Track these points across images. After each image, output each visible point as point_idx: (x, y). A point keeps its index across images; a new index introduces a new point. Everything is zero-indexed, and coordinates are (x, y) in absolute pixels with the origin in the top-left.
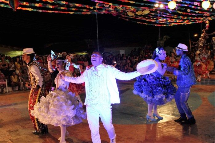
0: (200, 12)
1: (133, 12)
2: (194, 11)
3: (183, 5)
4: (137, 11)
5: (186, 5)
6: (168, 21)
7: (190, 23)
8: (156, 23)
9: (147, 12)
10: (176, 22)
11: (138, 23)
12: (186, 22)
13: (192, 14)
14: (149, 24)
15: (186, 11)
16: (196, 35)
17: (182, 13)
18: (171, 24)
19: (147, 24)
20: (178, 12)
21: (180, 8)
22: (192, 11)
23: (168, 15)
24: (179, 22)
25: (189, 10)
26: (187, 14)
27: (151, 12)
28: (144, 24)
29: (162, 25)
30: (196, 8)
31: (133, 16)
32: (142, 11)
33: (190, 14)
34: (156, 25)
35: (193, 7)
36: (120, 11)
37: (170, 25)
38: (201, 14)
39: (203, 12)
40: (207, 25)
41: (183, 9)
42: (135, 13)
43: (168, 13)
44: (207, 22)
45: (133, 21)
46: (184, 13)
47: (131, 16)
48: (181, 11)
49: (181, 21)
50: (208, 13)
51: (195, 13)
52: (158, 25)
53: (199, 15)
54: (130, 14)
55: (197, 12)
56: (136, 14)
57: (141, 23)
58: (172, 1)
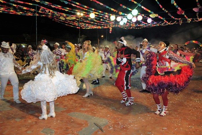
0: (108, 22)
1: (64, 17)
4: (67, 17)
5: (101, 17)
8: (78, 26)
9: (74, 18)
11: (66, 25)
13: (103, 22)
14: (74, 27)
15: (99, 20)
16: (102, 36)
17: (97, 21)
19: (72, 26)
20: (95, 20)
21: (97, 18)
22: (103, 20)
25: (101, 20)
26: (100, 22)
27: (77, 18)
28: (70, 26)
32: (71, 17)
34: (78, 28)
35: (105, 18)
37: (87, 28)
40: (111, 30)
43: (88, 20)
44: (111, 28)
45: (62, 23)
47: (62, 20)
50: (113, 23)
51: (105, 22)
54: (61, 18)
56: (66, 19)
57: (68, 25)
58: (93, 12)
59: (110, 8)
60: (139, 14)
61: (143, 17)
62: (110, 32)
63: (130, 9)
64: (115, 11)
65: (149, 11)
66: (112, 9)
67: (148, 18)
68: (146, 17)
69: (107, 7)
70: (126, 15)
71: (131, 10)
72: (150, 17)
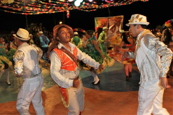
6: (35, 10)
7: (54, 12)
9: (11, 1)
10: (42, 11)
11: (6, 11)
12: (50, 11)
13: (53, 4)
14: (17, 13)
15: (47, 2)
16: (61, 23)
18: (37, 13)
19: (14, 13)
20: (41, 2)
22: (53, 1)
23: (33, 4)
24: (44, 11)
25: (50, 1)
26: (49, 4)
28: (11, 12)
29: (29, 14)
32: (7, 0)
33: (51, 4)
34: (23, 14)
38: (61, 4)
39: (63, 3)
40: (68, 14)
43: (32, 2)
44: (68, 11)
46: (47, 4)
49: (46, 10)
50: (68, 4)
51: (56, 3)
52: (25, 14)
53: (59, 5)
55: (58, 3)
57: (8, 12)
62: (68, 17)
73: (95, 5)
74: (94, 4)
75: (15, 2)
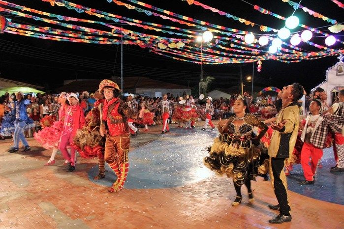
0: (246, 49)
1: (164, 44)
2: (239, 47)
3: (224, 38)
4: (170, 43)
5: (227, 39)
8: (195, 60)
9: (181, 45)
11: (175, 58)
13: (237, 51)
14: (188, 61)
15: (229, 47)
19: (185, 60)
20: (220, 46)
21: (221, 42)
22: (235, 46)
26: (231, 50)
27: (186, 44)
28: (181, 60)
29: (205, 63)
30: (239, 42)
31: (165, 50)
32: (176, 43)
33: (234, 50)
34: (196, 62)
35: (236, 41)
36: (148, 42)
37: (214, 64)
38: (248, 50)
39: (250, 49)
40: (260, 66)
41: (224, 43)
42: (167, 45)
43: (208, 47)
44: (260, 62)
45: (167, 56)
46: (227, 49)
47: (163, 49)
48: (223, 46)
50: (256, 50)
51: (240, 49)
52: (199, 63)
53: (246, 52)
54: (161, 46)
55: (243, 48)
56: (168, 47)
57: (178, 59)
58: (207, 30)
59: (235, 18)
60: (303, 26)
61: (314, 33)
62: (259, 70)
63: (279, 17)
64: (248, 23)
65: (325, 18)
66: (242, 21)
67: (326, 35)
68: (320, 34)
69: (229, 16)
70: (275, 30)
71: (284, 18)
72: (330, 33)
73: (298, 52)
74: (296, 50)
75: (186, 46)
